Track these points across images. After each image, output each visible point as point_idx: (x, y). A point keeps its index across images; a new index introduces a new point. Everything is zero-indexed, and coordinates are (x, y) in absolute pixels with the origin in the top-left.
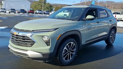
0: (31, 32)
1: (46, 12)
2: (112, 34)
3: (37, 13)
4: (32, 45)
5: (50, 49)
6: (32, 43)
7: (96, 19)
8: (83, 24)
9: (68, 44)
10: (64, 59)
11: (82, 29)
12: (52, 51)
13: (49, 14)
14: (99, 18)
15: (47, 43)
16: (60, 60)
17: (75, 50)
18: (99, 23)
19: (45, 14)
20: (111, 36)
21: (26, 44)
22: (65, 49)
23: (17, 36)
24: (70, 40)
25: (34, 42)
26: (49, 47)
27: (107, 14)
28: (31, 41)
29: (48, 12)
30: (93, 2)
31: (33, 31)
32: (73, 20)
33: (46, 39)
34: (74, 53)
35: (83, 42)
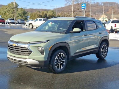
0: (28, 43)
1: (20, 21)
2: (103, 47)
3: (9, 23)
4: (30, 54)
5: (45, 57)
6: (30, 52)
7: (84, 31)
8: (70, 37)
9: (58, 55)
10: (56, 67)
11: (70, 42)
12: (46, 59)
13: (24, 24)
14: (87, 31)
15: (42, 52)
16: (53, 68)
17: (65, 60)
18: (87, 35)
19: (19, 23)
20: (102, 50)
21: (25, 53)
22: (56, 59)
23: (16, 47)
24: (60, 50)
25: (31, 52)
26: (43, 56)
27: (95, 26)
28: (29, 51)
29: (22, 21)
30: (84, 5)
31: (29, 42)
32: (61, 33)
33: (40, 49)
34: (64, 63)
35: (72, 54)
